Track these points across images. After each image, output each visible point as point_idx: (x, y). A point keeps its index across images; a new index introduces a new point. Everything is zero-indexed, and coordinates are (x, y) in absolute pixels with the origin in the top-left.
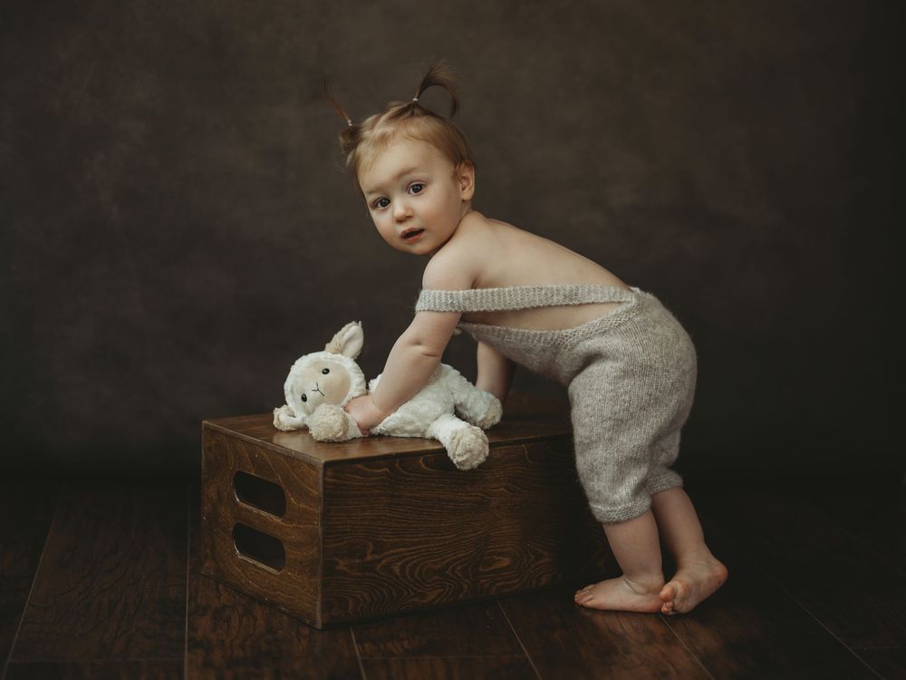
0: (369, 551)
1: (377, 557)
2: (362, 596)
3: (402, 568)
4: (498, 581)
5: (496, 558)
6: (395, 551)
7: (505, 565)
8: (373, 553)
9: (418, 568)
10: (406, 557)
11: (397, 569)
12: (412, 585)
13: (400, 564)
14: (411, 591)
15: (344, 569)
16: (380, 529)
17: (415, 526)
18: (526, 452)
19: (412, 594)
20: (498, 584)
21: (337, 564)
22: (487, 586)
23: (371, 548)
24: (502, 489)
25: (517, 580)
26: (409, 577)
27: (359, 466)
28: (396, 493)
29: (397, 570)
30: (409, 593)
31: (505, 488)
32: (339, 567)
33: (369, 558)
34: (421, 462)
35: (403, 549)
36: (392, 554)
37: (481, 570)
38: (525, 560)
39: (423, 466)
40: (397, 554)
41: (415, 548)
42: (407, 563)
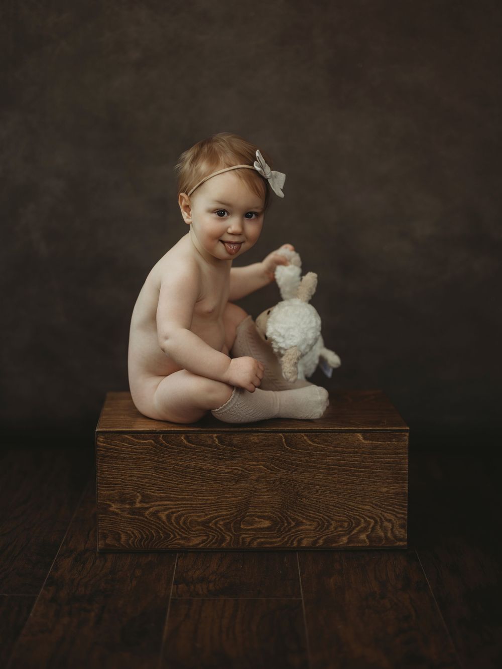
0: (138, 500)
1: (146, 505)
2: (133, 533)
3: (169, 517)
4: (259, 538)
5: (257, 519)
6: (161, 503)
7: (266, 526)
8: (141, 502)
9: (183, 518)
10: (171, 508)
11: (163, 516)
12: (178, 530)
13: (166, 513)
14: (176, 534)
15: (117, 511)
16: (148, 485)
17: (179, 486)
18: (284, 440)
19: (178, 537)
20: (259, 540)
21: (110, 506)
22: (248, 540)
23: (140, 498)
24: (261, 466)
25: (279, 539)
26: (175, 524)
27: (126, 436)
28: (161, 460)
29: (164, 518)
30: (175, 536)
31: (263, 466)
32: (111, 509)
33: (138, 505)
34: (182, 438)
35: (168, 502)
36: (159, 505)
37: (242, 526)
38: (286, 525)
39: (185, 441)
40: (163, 505)
41: (180, 503)
42: (173, 513)
